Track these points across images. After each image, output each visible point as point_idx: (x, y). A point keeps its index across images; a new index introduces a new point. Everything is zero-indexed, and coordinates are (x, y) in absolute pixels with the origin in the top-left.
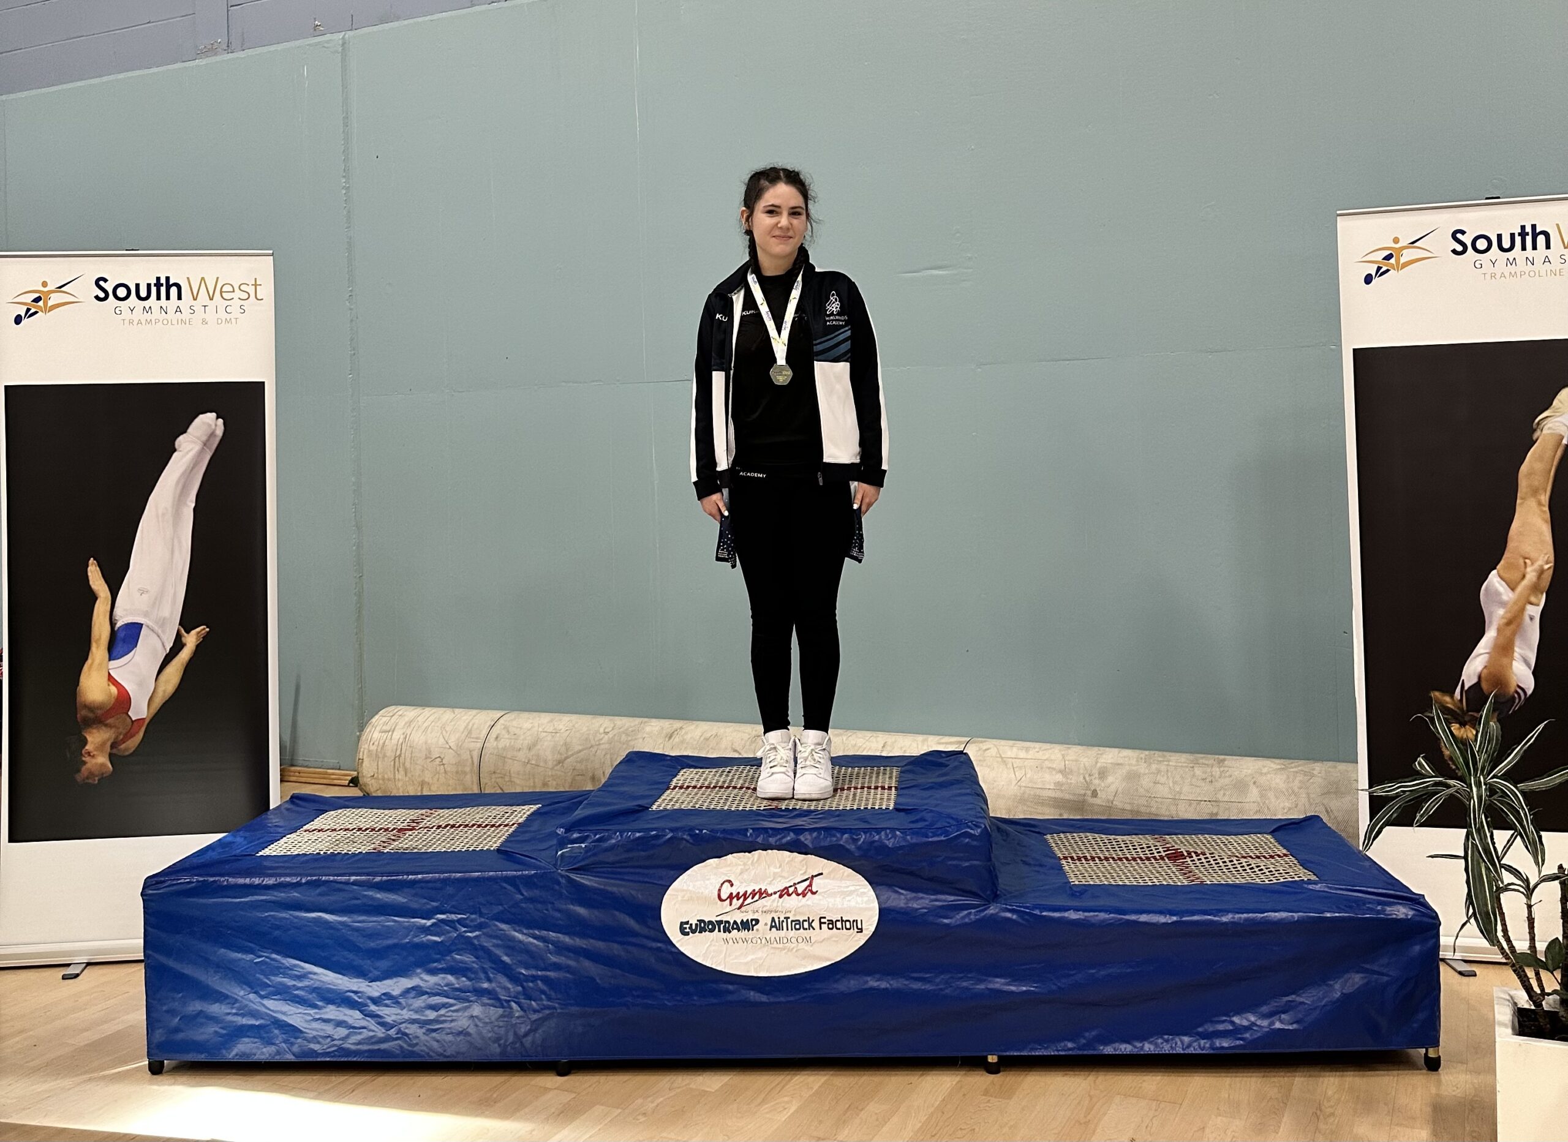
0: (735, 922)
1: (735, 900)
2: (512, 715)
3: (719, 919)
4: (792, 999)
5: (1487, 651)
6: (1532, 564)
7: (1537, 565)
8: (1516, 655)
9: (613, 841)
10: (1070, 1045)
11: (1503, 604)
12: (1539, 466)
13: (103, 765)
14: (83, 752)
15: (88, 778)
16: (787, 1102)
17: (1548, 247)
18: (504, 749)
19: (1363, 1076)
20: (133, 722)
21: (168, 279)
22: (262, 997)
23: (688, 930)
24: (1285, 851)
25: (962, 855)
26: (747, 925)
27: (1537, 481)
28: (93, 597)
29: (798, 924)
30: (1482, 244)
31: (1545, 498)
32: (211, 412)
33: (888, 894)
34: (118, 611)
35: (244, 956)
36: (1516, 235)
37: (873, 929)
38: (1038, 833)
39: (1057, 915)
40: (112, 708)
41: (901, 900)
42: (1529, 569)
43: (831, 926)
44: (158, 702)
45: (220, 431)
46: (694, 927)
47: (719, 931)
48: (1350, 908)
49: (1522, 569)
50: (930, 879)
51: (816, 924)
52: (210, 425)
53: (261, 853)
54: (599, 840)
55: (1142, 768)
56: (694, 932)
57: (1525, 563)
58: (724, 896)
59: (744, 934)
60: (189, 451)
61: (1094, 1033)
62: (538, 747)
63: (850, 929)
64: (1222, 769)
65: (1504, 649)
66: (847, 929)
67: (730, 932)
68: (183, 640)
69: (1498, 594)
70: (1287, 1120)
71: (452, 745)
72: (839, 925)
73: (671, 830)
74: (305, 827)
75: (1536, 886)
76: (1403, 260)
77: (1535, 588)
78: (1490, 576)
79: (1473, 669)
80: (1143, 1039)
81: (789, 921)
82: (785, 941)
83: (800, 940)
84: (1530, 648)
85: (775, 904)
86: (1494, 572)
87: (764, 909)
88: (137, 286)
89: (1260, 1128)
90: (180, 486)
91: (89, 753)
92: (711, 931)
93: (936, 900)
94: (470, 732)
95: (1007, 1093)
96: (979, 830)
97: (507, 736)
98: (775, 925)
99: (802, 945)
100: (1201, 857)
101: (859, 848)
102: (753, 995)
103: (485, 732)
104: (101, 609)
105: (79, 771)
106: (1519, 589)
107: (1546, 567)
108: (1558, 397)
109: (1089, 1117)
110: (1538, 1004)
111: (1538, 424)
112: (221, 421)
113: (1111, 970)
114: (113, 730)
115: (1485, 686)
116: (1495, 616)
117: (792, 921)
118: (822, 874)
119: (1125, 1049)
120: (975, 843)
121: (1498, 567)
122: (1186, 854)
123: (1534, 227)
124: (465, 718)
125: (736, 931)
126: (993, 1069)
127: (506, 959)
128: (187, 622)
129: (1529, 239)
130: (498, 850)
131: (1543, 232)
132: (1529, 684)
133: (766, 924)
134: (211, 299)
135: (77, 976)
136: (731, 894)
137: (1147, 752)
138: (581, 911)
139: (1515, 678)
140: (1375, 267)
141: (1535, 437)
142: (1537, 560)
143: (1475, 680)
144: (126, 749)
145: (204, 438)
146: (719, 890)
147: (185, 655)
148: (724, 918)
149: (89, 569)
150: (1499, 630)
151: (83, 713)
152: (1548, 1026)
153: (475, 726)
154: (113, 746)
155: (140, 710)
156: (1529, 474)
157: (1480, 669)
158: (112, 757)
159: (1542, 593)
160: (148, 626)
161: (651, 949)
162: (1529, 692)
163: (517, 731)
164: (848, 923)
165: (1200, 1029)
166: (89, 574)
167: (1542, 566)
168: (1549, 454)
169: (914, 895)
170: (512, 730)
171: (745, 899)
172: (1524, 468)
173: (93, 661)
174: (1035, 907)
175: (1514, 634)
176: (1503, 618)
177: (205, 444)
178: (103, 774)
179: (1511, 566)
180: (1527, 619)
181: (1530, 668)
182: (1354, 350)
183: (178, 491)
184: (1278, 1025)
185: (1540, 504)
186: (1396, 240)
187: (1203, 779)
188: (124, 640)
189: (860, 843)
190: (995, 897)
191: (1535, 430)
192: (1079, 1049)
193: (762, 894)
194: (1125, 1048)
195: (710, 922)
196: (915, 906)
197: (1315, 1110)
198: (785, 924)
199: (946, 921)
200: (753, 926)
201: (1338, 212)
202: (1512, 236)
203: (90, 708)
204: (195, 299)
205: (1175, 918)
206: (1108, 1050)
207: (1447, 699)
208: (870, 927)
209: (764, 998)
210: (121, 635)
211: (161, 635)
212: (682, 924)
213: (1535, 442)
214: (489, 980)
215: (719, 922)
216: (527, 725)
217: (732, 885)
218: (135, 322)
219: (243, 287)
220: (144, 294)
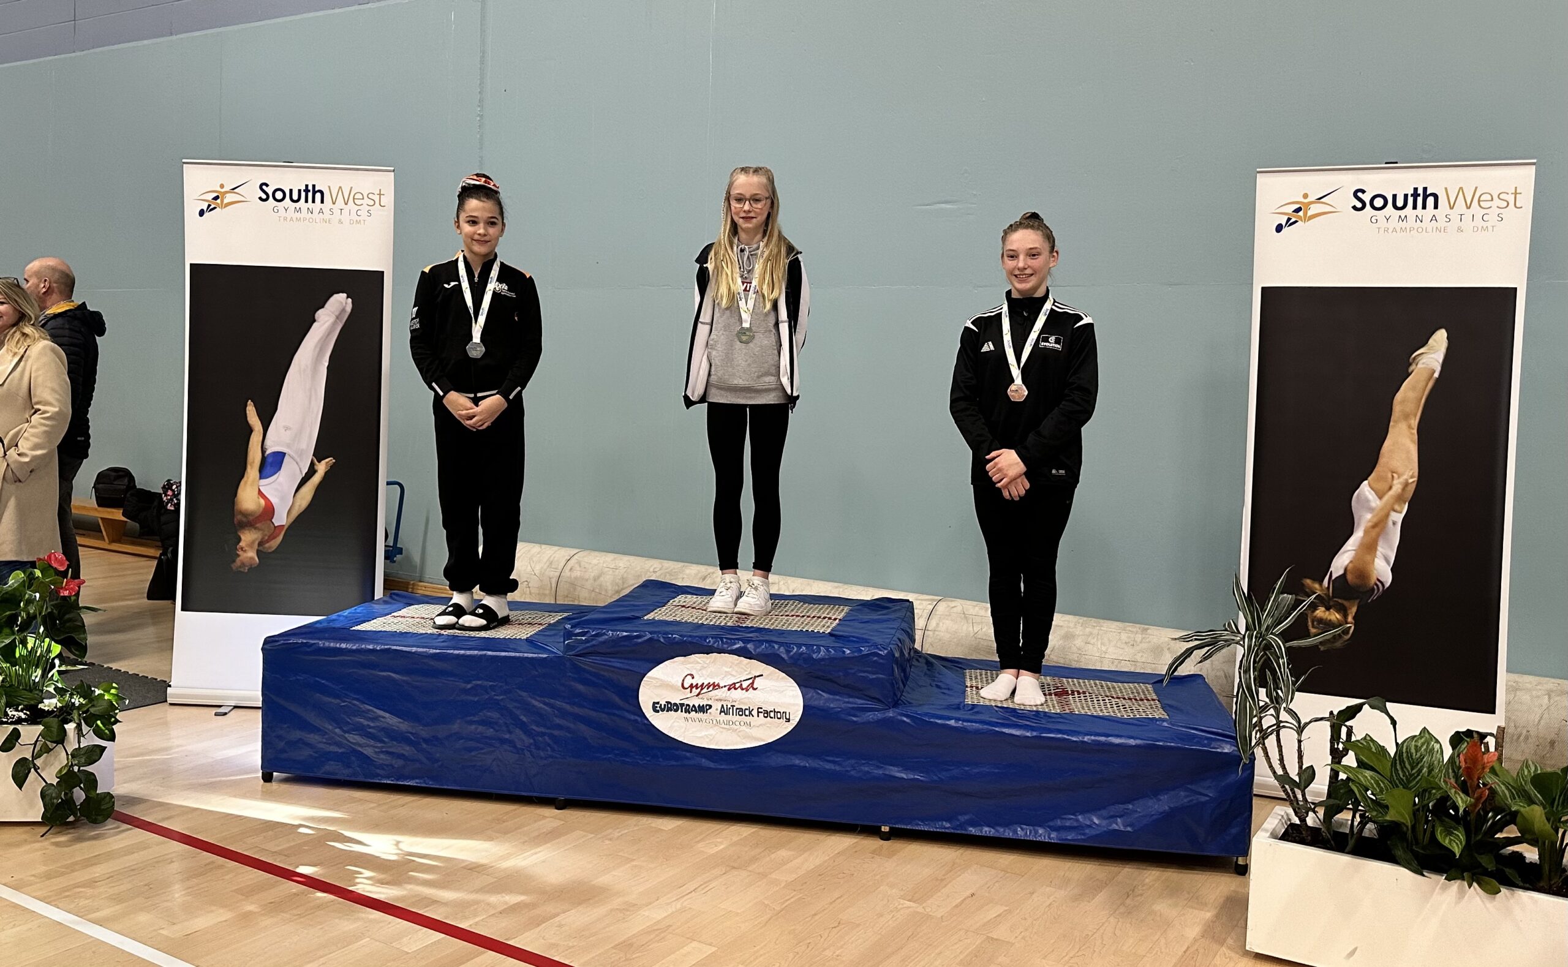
0: (694, 706)
1: (694, 689)
2: (586, 553)
3: (682, 702)
4: (733, 767)
5: (1354, 548)
6: (1399, 477)
7: (1402, 480)
8: (1378, 553)
9: (607, 637)
10: (948, 825)
11: (1371, 510)
12: (1412, 395)
13: (252, 558)
14: (238, 547)
15: (240, 567)
16: (720, 842)
17: (1436, 207)
18: (576, 578)
19: (1181, 872)
20: (275, 527)
21: (314, 186)
22: (345, 732)
23: (658, 709)
24: (1155, 697)
25: (870, 669)
26: (702, 709)
27: (1410, 407)
28: (250, 430)
29: (741, 712)
30: (1379, 202)
31: (1415, 422)
32: (343, 292)
33: (811, 693)
34: (268, 442)
35: (333, 701)
36: (1409, 196)
37: (798, 719)
38: (961, 668)
39: (939, 721)
40: (260, 515)
41: (824, 699)
42: (1395, 482)
43: (766, 715)
44: (295, 513)
45: (349, 308)
46: (663, 707)
47: (682, 711)
48: (1182, 740)
49: (1390, 480)
50: (844, 686)
51: (755, 713)
52: (341, 303)
53: (354, 628)
54: (597, 635)
55: (1078, 631)
56: (663, 710)
57: (1393, 476)
58: (686, 685)
59: (700, 715)
60: (326, 322)
61: (967, 817)
62: (602, 579)
63: (780, 718)
64: (1144, 636)
65: (1369, 547)
66: (778, 718)
67: (689, 713)
68: (316, 467)
69: (1368, 501)
70: (1101, 897)
71: (537, 572)
72: (772, 714)
73: (651, 633)
74: (393, 614)
75: (1307, 724)
76: (1310, 213)
77: (1399, 499)
78: (1362, 485)
79: (1341, 563)
80: (1007, 825)
81: (735, 708)
82: (731, 723)
83: (742, 723)
84: (1393, 550)
85: (724, 695)
86: (1366, 482)
87: (716, 698)
88: (291, 191)
89: (1077, 898)
90: (318, 349)
91: (242, 549)
92: (676, 711)
93: (848, 702)
94: (551, 563)
95: (891, 855)
96: (886, 652)
97: (578, 569)
98: (724, 711)
99: (744, 728)
100: (1082, 695)
101: (791, 658)
102: (705, 762)
103: (562, 564)
104: (255, 439)
105: (234, 561)
106: (1386, 498)
107: (1411, 481)
108: (1434, 337)
109: (946, 877)
110: (1303, 820)
111: (1414, 358)
112: (350, 300)
113: (982, 769)
114: (261, 532)
115: (1349, 577)
116: (1364, 520)
117: (737, 709)
118: (762, 675)
119: (990, 832)
120: (881, 661)
121: (1369, 478)
122: (1070, 692)
123: (1425, 189)
124: (548, 552)
125: (694, 712)
126: (886, 837)
127: (524, 719)
128: (319, 454)
129: (1420, 200)
130: (527, 639)
131: (1431, 194)
132: (1388, 579)
133: (717, 710)
134: (346, 204)
135: (225, 714)
136: (692, 684)
137: (1085, 619)
138: (581, 687)
139: (1375, 572)
140: (1286, 218)
141: (1410, 370)
142: (1403, 474)
143: (1341, 572)
144: (270, 548)
145: (337, 313)
146: (683, 680)
147: (317, 479)
148: (686, 702)
149: (247, 408)
150: (1366, 532)
151: (239, 517)
152: (1309, 838)
153: (556, 559)
154: (260, 544)
155: (281, 519)
156: (1403, 402)
157: (1346, 563)
158: (258, 552)
159: (1405, 503)
161: (630, 720)
162: (1387, 585)
163: (587, 566)
164: (779, 714)
165: (1051, 824)
166: (248, 412)
167: (1407, 480)
168: (1422, 384)
169: (831, 697)
171: (702, 689)
172: (1399, 396)
173: (248, 478)
174: (926, 714)
175: (1378, 536)
176: (1370, 521)
177: (337, 317)
178: (251, 565)
179: (1380, 479)
180: (1390, 523)
181: (1389, 565)
182: (1263, 288)
183: (316, 352)
184: (1115, 826)
185: (1410, 427)
186: (1306, 196)
187: (1126, 643)
188: (272, 465)
189: (792, 653)
190: (896, 704)
191: (1410, 364)
192: (952, 829)
193: (716, 686)
194: (987, 831)
195: (675, 704)
196: (832, 705)
197: (1128, 890)
198: (731, 710)
199: (854, 719)
200: (707, 710)
201: (1258, 170)
202: (1406, 196)
203: (245, 514)
204: (334, 203)
205: (1035, 734)
206: (973, 831)
207: (1317, 586)
208: (796, 718)
209: (712, 765)
210: (270, 460)
211: (300, 464)
212: (654, 703)
213: (1409, 375)
214: (510, 732)
215: (682, 705)
216: (595, 561)
217: (693, 678)
218: (288, 220)
219: (370, 196)
220: (295, 197)
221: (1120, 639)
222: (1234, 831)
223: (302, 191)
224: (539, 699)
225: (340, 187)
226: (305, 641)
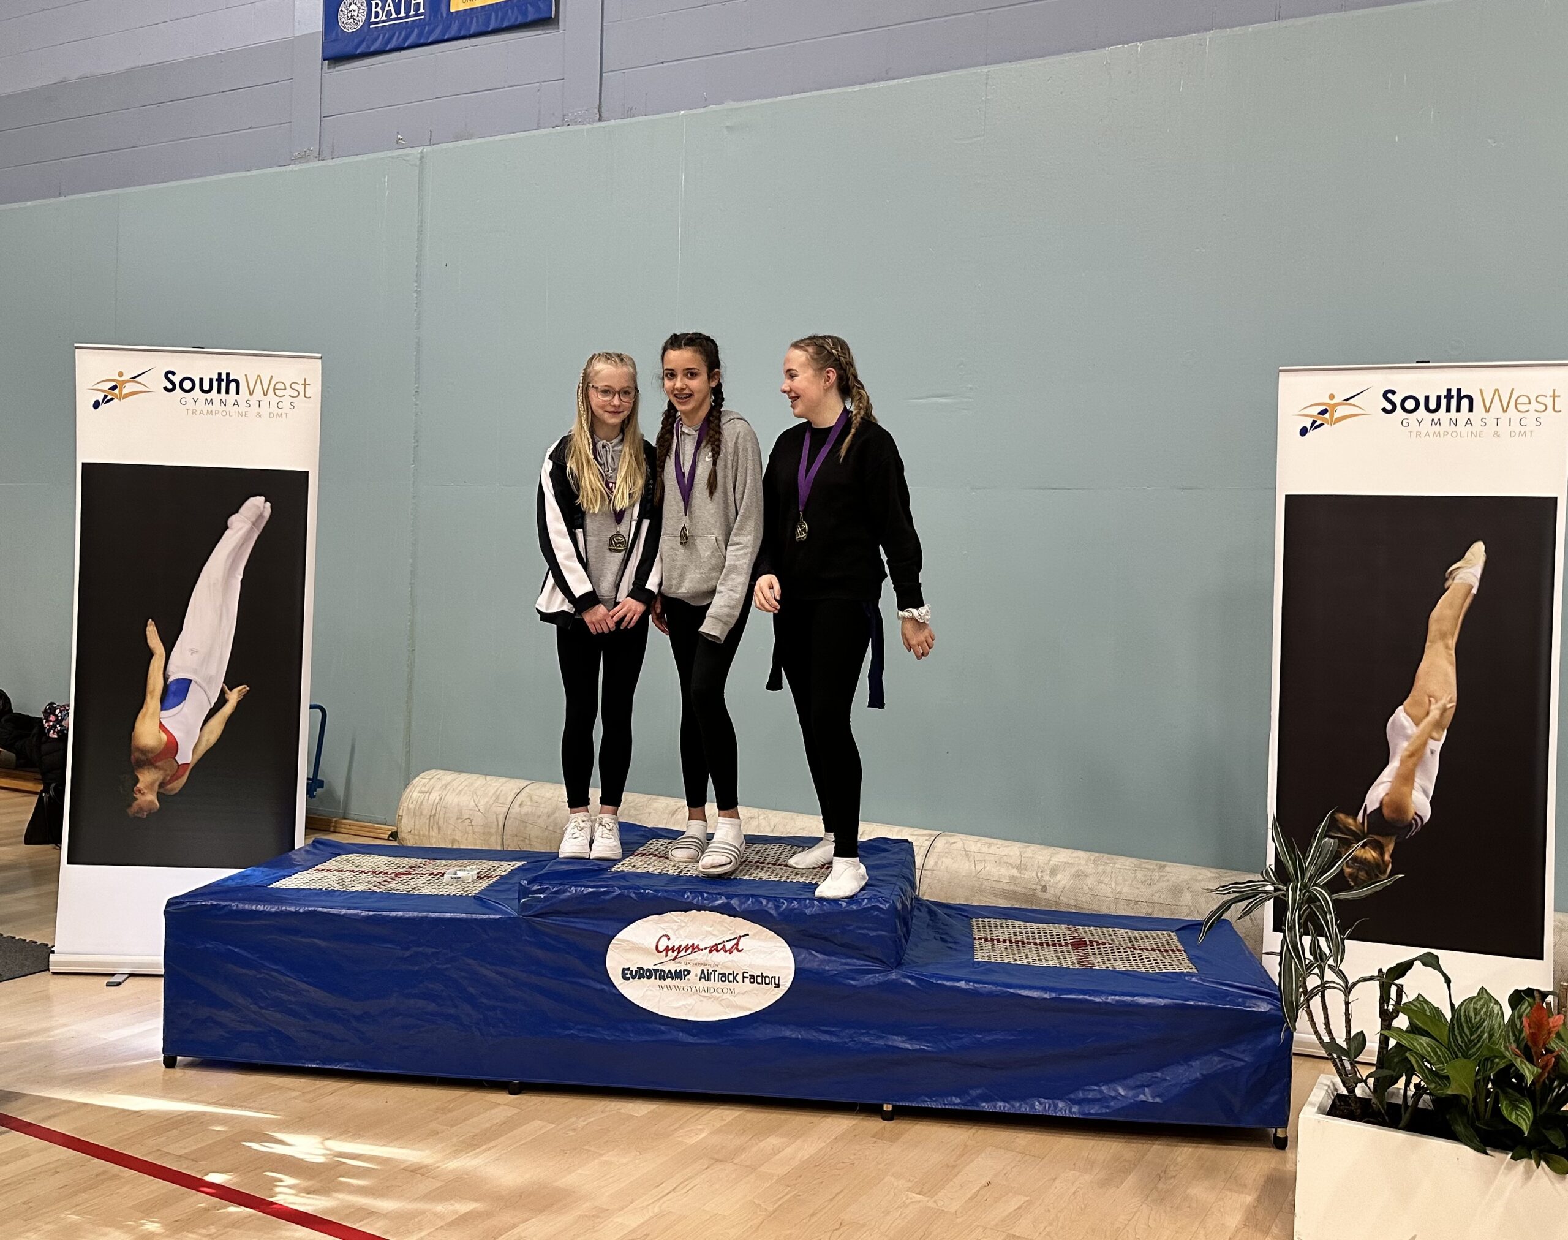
0: (670, 972)
1: (670, 953)
3: (656, 967)
4: (715, 1041)
5: (1390, 780)
6: (1436, 702)
7: (1440, 704)
8: (1416, 785)
9: (568, 894)
10: (958, 1101)
11: (1407, 737)
12: (1449, 613)
13: (152, 802)
14: (135, 789)
15: (137, 812)
16: (700, 1130)
17: (1471, 410)
18: (526, 815)
19: (1215, 1149)
20: (179, 766)
21: (228, 375)
22: (261, 1008)
23: (628, 975)
24: (1180, 947)
25: (870, 925)
26: (680, 975)
27: (1446, 626)
28: (151, 654)
29: (724, 977)
30: (1410, 404)
31: (1452, 642)
32: (260, 496)
33: (804, 954)
34: (171, 668)
36: (1442, 398)
37: (788, 985)
38: (967, 917)
39: (948, 983)
40: (161, 753)
41: (817, 960)
42: (1433, 707)
43: (752, 980)
44: (203, 749)
45: (267, 513)
46: (634, 973)
47: (656, 978)
48: (1215, 998)
49: (1427, 706)
50: (842, 945)
51: (739, 978)
52: (259, 507)
53: (273, 886)
54: (557, 892)
55: (1090, 869)
56: (633, 977)
57: (1430, 701)
58: (661, 948)
59: (677, 982)
60: (240, 529)
61: (979, 1091)
63: (769, 984)
64: (1161, 874)
65: (1406, 778)
66: (766, 984)
67: (665, 980)
68: (227, 696)
69: (1403, 727)
70: (1131, 1180)
71: (481, 808)
72: (759, 980)
73: (620, 888)
74: (316, 867)
75: (1354, 984)
76: (1336, 415)
77: (1438, 725)
78: (1397, 711)
79: (1376, 795)
80: (1022, 1098)
81: (717, 973)
82: (712, 990)
83: (725, 991)
84: (1431, 782)
85: (704, 959)
86: (1401, 708)
87: (696, 962)
88: (201, 380)
89: (1104, 1183)
90: (231, 560)
91: (140, 791)
92: (649, 977)
93: (846, 964)
94: (495, 799)
95: (893, 1139)
96: (887, 905)
97: (529, 803)
98: (704, 976)
99: (727, 996)
100: (1101, 946)
101: (780, 914)
102: (682, 1037)
103: (510, 799)
104: (157, 664)
105: (130, 806)
106: (1423, 725)
107: (1449, 706)
108: (1471, 549)
109: (957, 1163)
110: (1351, 1091)
111: (1451, 573)
112: (268, 504)
113: (995, 1037)
114: (161, 772)
115: (1385, 811)
116: (1400, 749)
117: (719, 974)
118: (748, 935)
119: (1004, 1108)
120: (882, 916)
121: (1405, 703)
122: (1088, 943)
123: (1459, 391)
124: (494, 785)
125: (670, 979)
126: (888, 1117)
127: (471, 990)
128: (231, 681)
129: (1454, 402)
130: (475, 897)
131: (1466, 396)
132: (1426, 813)
133: (696, 975)
134: (265, 395)
135: (119, 984)
136: (668, 947)
137: (1097, 855)
138: (539, 953)
139: (1413, 805)
140: (1311, 420)
141: (1446, 585)
142: (1441, 699)
143: (1377, 806)
144: (172, 790)
145: (253, 519)
146: (658, 943)
147: (228, 709)
148: (660, 967)
149: (148, 628)
150: (1402, 762)
151: (136, 754)
152: (1359, 1110)
153: (500, 794)
154: (161, 785)
155: (186, 756)
156: (1438, 621)
157: (1382, 795)
158: (160, 796)
159: (1444, 731)
160: (196, 682)
161: (595, 989)
162: (1426, 820)
164: (767, 979)
165: (1072, 1096)
166: (148, 633)
167: (1445, 705)
168: (1459, 601)
169: (827, 958)
170: (535, 798)
171: (679, 953)
172: (1435, 614)
173: (147, 709)
174: (933, 976)
175: (1415, 765)
176: (1406, 750)
177: (254, 524)
178: (151, 810)
179: (1418, 703)
180: (1428, 752)
181: (1428, 798)
182: (1286, 496)
183: (229, 563)
184: (1142, 1098)
185: (1447, 647)
186: (1332, 397)
187: (1142, 882)
188: (174, 693)
189: (782, 909)
190: (899, 964)
191: (1447, 579)
192: (963, 1105)
193: (695, 948)
194: (1001, 1106)
195: (648, 970)
196: (827, 968)
197: (1159, 1172)
198: (712, 976)
199: (853, 983)
200: (685, 976)
201: (1280, 368)
202: (1439, 398)
203: (144, 751)
204: (251, 394)
205: (1054, 995)
206: (985, 1106)
207: (1350, 821)
208: (787, 982)
209: (691, 1039)
210: (173, 688)
211: (208, 692)
212: (624, 970)
213: (1446, 591)
214: (456, 1007)
215: (656, 971)
216: (548, 795)
217: (669, 939)
218: (198, 412)
219: (294, 386)
220: (206, 387)
221: (1135, 878)
222: (1272, 1099)
223: (214, 380)
224: (489, 966)
225: (259, 376)
226: (215, 903)
